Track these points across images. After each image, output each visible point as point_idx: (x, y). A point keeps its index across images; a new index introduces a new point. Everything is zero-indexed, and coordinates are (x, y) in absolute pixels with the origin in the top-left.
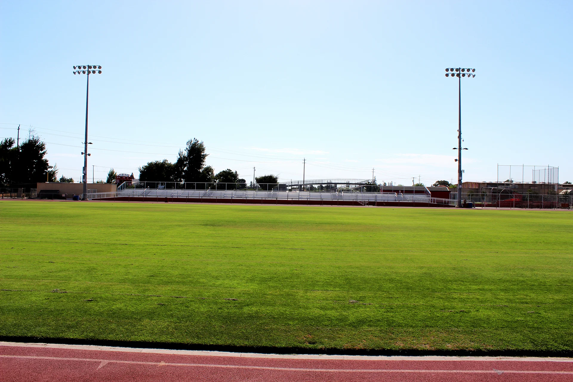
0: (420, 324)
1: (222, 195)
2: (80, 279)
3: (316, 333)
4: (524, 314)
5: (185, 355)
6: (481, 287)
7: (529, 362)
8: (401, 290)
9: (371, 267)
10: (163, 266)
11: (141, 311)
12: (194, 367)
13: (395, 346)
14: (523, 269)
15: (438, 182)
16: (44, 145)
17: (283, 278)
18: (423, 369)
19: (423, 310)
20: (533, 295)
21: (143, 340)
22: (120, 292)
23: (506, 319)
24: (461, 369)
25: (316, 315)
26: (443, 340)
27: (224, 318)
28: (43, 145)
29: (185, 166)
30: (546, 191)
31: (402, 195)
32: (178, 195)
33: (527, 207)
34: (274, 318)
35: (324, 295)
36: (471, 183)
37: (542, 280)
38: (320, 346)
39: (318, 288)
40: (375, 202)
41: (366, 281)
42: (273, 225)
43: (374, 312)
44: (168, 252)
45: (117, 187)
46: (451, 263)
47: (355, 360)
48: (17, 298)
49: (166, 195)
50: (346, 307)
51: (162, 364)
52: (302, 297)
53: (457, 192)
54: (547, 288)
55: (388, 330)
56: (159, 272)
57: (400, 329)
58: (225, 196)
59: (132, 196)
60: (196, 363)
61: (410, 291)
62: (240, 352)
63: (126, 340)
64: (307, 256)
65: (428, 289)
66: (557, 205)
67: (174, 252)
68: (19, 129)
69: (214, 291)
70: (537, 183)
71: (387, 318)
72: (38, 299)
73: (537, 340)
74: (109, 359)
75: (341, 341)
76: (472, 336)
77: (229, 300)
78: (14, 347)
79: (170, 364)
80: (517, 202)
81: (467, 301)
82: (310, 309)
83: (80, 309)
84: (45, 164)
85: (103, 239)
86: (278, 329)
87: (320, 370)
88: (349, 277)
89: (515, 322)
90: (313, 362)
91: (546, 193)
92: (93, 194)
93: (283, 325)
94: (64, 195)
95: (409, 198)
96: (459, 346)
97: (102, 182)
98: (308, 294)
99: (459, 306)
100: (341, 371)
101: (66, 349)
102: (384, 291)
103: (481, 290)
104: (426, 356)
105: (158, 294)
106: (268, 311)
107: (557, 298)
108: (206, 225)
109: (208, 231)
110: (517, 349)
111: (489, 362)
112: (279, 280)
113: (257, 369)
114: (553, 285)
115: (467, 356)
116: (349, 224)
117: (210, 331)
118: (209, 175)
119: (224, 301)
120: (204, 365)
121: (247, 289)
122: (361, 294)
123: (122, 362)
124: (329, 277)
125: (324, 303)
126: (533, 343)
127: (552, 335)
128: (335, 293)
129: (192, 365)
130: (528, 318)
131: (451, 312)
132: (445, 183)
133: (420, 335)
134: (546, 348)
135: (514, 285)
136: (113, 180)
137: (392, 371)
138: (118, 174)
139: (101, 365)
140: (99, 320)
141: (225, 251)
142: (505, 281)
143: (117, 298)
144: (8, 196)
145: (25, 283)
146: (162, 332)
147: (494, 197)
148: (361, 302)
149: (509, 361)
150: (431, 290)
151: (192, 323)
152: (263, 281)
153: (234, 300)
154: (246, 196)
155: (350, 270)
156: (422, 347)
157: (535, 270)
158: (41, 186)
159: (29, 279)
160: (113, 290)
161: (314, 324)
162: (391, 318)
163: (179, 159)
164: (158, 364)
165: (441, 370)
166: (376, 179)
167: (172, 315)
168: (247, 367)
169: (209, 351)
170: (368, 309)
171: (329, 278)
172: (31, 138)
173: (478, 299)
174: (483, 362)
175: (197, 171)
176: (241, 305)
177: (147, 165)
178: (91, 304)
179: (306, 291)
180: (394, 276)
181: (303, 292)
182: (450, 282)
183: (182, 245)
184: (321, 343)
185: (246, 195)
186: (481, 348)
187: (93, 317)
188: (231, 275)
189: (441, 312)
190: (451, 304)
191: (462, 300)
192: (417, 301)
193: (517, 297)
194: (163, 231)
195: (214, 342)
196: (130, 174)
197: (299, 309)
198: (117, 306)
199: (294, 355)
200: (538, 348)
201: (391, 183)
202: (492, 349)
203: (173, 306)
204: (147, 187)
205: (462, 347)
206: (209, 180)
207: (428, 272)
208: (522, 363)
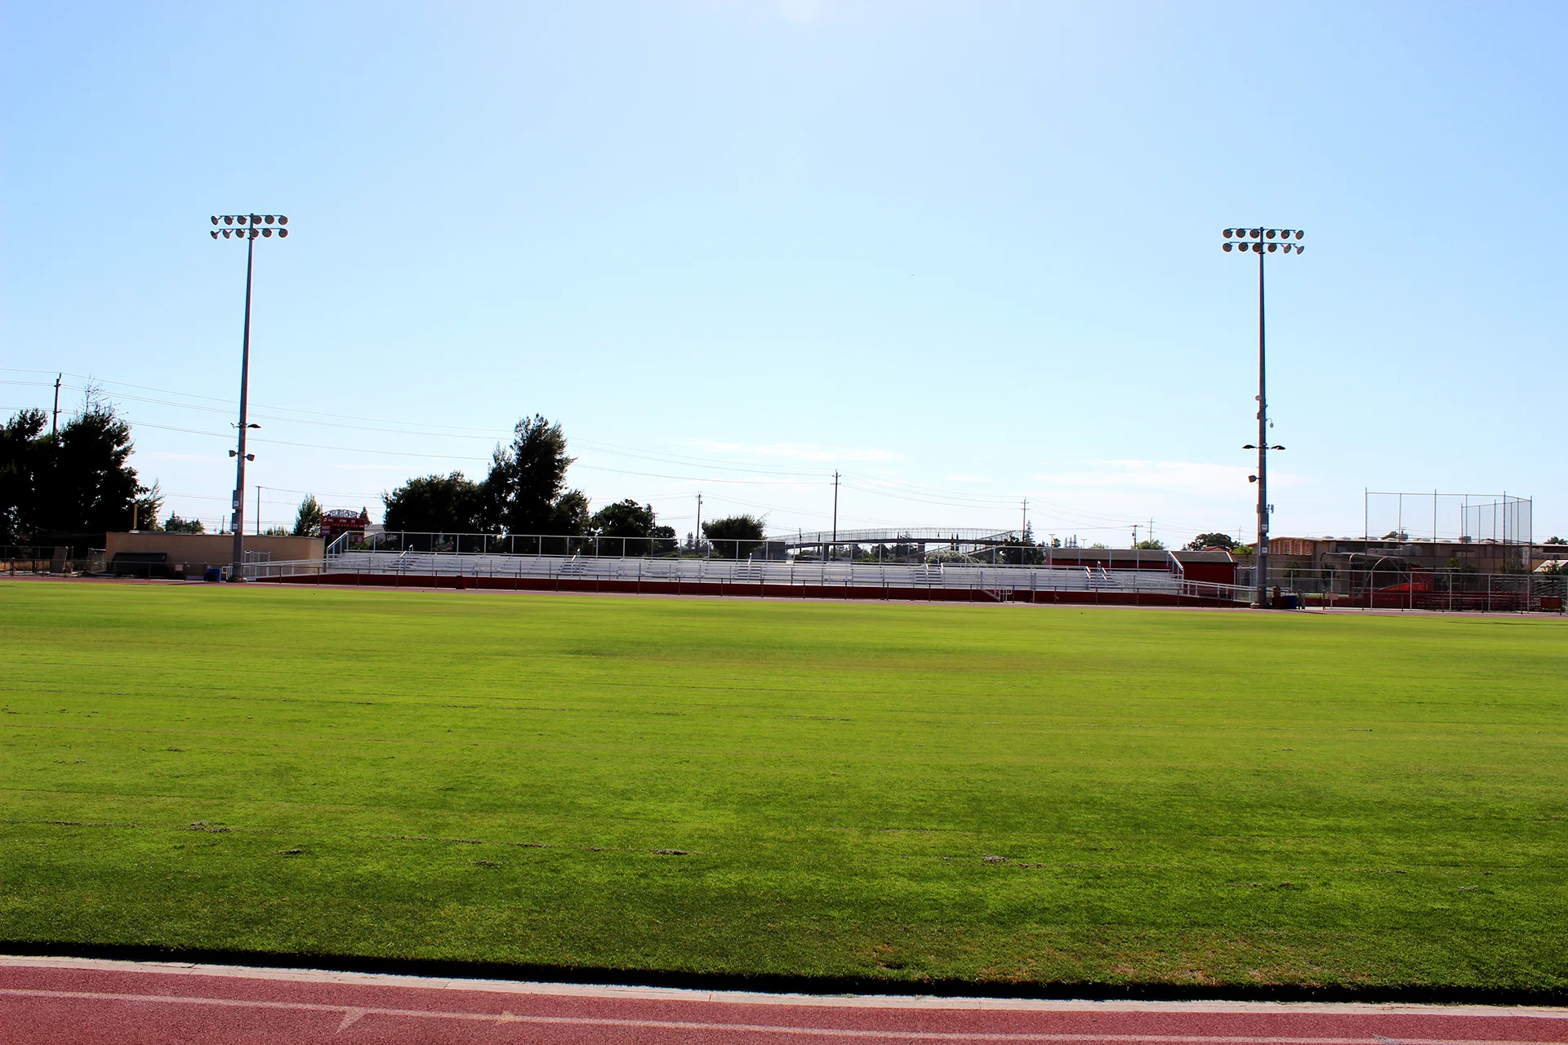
0: (1176, 918)
1: (613, 571)
2: (259, 794)
3: (904, 941)
4: (1451, 894)
5: (564, 996)
6: (1330, 821)
7: (1467, 1017)
8: (1120, 829)
9: (1036, 769)
10: (476, 763)
11: (435, 880)
12: (591, 1025)
13: (1113, 975)
14: (1441, 775)
15: (1203, 536)
16: (125, 430)
17: (801, 797)
18: (1191, 1033)
19: (1182, 881)
20: (1471, 845)
21: (450, 956)
22: (372, 831)
23: (1403, 907)
24: (1289, 1034)
25: (900, 895)
26: (1239, 960)
27: (656, 901)
28: (123, 429)
29: (510, 489)
30: (1499, 563)
31: (1104, 574)
32: (493, 569)
33: (1447, 608)
34: (790, 901)
35: (914, 842)
36: (1293, 540)
37: (1494, 806)
38: (916, 975)
39: (896, 824)
40: (1030, 592)
41: (1023, 806)
42: (761, 652)
43: (1051, 888)
44: (483, 725)
45: (326, 545)
46: (1247, 759)
47: (1010, 1011)
48: (100, 845)
49: (460, 570)
50: (976, 874)
51: (507, 1017)
52: (856, 846)
53: (1253, 565)
54: (1509, 826)
55: (1093, 933)
56: (466, 779)
57: (1124, 932)
58: (621, 572)
59: (366, 572)
60: (594, 1016)
61: (1144, 831)
62: (706, 989)
63: (403, 956)
64: (859, 739)
65: (1191, 827)
66: (1528, 602)
67: (500, 725)
68: (57, 386)
69: (620, 829)
70: (1474, 542)
71: (1089, 902)
72: (153, 846)
73: (1488, 961)
74: (365, 1005)
75: (971, 960)
76: (1315, 949)
77: (664, 853)
78: (112, 973)
79: (526, 1019)
80: (1420, 592)
81: (1297, 860)
82: (882, 877)
83: (270, 875)
84: (127, 482)
85: (302, 687)
86: (802, 931)
87: (921, 1035)
88: (977, 793)
89: (1427, 914)
90: (903, 1015)
91: (1498, 569)
92: (259, 563)
93: (814, 920)
94: (179, 568)
95: (1124, 581)
96: (1280, 975)
97: (283, 531)
98: (873, 839)
99: (1276, 871)
100: (975, 1038)
101: (248, 979)
102: (1073, 832)
103: (1330, 829)
104: (1195, 1001)
105: (473, 835)
106: (770, 884)
107: (1536, 851)
108: (579, 652)
109: (584, 669)
110: (1434, 984)
111: (1363, 1016)
112: (792, 803)
113: (756, 1032)
114: (1523, 818)
115: (1304, 1000)
116: (964, 652)
117: (624, 935)
118: (576, 514)
119: (652, 856)
120: (617, 1022)
121: (709, 826)
122: (1013, 839)
123: (400, 1012)
124: (926, 793)
125: (917, 863)
126: (1477, 969)
127: (1528, 948)
128: (945, 836)
129: (587, 1021)
130: (1462, 905)
131: (1254, 888)
132: (1221, 541)
133: (1177, 946)
134: (1510, 982)
135: (1421, 817)
136: (313, 528)
137: (1109, 1038)
138: (325, 511)
139: (347, 1020)
140: (326, 903)
141: (639, 723)
142: (1394, 808)
143: (365, 845)
144: (25, 569)
145: (114, 805)
146: (497, 938)
147: (1356, 580)
148: (1015, 860)
149: (1416, 1016)
150: (1198, 830)
151: (572, 914)
152: (749, 803)
153: (679, 854)
154: (679, 574)
155: (978, 776)
156: (1184, 978)
157: (1474, 779)
158: (116, 542)
159: (120, 794)
160: (351, 826)
161: (896, 918)
162: (1099, 903)
163: (494, 470)
164: (497, 1017)
165: (1237, 1035)
166: (1032, 530)
167: (517, 893)
168: (729, 1027)
169: (624, 987)
170: (1035, 879)
171: (923, 796)
172: (92, 410)
173: (1325, 853)
174: (1348, 1016)
175: (544, 503)
176: (698, 868)
177: (405, 485)
178: (298, 861)
179: (867, 830)
180: (1097, 793)
181: (857, 833)
182: (1248, 810)
183: (520, 706)
184: (920, 966)
185: (678, 570)
186: (1339, 981)
187: (308, 897)
188: (660, 787)
189: (1229, 888)
190: (1255, 868)
191: (1283, 857)
192: (1164, 858)
193: (1429, 848)
194: (463, 668)
195: (638, 963)
196: (360, 511)
197: (853, 878)
198: (370, 867)
199: (851, 997)
200: (1492, 983)
201: (1073, 540)
202: (1370, 982)
203: (518, 870)
204: (406, 548)
205: (1289, 979)
206: (576, 529)
207: (1188, 781)
208: (1450, 1019)
